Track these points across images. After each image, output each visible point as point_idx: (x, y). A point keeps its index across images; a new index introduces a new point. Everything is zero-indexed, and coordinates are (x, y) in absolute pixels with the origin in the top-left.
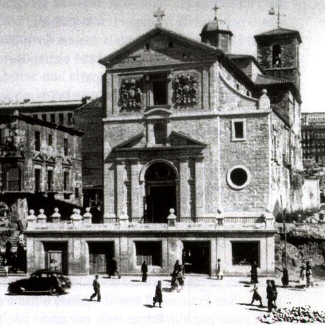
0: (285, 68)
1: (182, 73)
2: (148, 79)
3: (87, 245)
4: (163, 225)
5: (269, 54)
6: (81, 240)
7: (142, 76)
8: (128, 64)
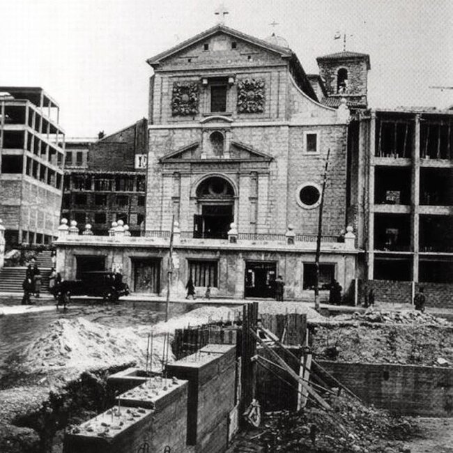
0: (351, 95)
1: (246, 78)
2: (205, 82)
3: (130, 261)
4: (222, 241)
5: (334, 78)
6: (123, 256)
7: (198, 79)
8: (181, 64)
